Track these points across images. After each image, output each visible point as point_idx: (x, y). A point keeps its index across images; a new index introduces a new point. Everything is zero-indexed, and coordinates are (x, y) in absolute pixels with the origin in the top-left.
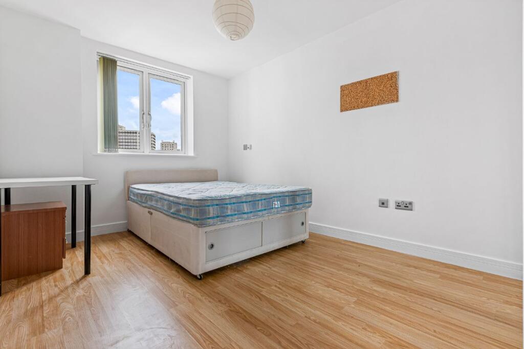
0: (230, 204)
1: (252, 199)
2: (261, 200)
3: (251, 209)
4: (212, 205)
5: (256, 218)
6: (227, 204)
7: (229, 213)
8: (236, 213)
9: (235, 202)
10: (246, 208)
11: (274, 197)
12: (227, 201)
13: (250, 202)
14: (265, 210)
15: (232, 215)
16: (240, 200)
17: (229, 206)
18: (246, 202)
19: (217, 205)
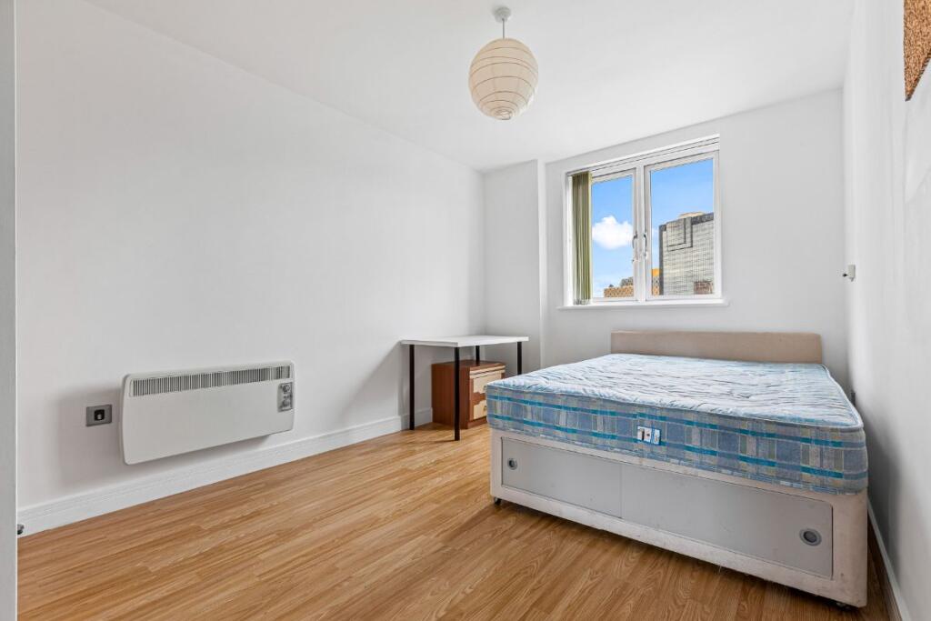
0: (532, 403)
1: (580, 406)
2: (602, 413)
3: (575, 425)
4: (502, 398)
5: (587, 447)
6: (526, 402)
7: (529, 418)
8: (542, 422)
9: (541, 401)
10: (563, 419)
11: (642, 415)
12: (527, 398)
13: (575, 409)
14: (613, 437)
15: (532, 424)
16: (551, 401)
17: (529, 407)
18: (566, 408)
19: (509, 399)
